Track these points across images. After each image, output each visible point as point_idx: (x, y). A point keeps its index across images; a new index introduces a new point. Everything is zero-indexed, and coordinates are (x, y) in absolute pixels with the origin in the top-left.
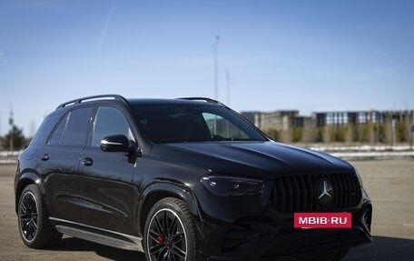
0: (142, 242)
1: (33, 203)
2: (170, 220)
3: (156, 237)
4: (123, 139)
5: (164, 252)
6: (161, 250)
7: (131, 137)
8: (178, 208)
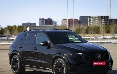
0: (52, 70)
1: (17, 60)
2: (60, 64)
3: (56, 68)
4: (46, 42)
5: (59, 72)
6: (58, 71)
7: (48, 42)
8: (62, 61)
